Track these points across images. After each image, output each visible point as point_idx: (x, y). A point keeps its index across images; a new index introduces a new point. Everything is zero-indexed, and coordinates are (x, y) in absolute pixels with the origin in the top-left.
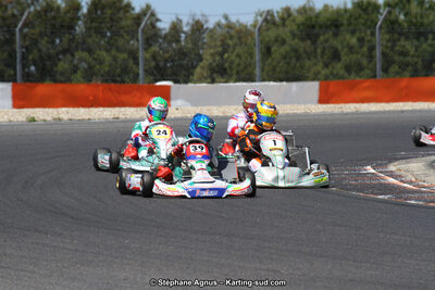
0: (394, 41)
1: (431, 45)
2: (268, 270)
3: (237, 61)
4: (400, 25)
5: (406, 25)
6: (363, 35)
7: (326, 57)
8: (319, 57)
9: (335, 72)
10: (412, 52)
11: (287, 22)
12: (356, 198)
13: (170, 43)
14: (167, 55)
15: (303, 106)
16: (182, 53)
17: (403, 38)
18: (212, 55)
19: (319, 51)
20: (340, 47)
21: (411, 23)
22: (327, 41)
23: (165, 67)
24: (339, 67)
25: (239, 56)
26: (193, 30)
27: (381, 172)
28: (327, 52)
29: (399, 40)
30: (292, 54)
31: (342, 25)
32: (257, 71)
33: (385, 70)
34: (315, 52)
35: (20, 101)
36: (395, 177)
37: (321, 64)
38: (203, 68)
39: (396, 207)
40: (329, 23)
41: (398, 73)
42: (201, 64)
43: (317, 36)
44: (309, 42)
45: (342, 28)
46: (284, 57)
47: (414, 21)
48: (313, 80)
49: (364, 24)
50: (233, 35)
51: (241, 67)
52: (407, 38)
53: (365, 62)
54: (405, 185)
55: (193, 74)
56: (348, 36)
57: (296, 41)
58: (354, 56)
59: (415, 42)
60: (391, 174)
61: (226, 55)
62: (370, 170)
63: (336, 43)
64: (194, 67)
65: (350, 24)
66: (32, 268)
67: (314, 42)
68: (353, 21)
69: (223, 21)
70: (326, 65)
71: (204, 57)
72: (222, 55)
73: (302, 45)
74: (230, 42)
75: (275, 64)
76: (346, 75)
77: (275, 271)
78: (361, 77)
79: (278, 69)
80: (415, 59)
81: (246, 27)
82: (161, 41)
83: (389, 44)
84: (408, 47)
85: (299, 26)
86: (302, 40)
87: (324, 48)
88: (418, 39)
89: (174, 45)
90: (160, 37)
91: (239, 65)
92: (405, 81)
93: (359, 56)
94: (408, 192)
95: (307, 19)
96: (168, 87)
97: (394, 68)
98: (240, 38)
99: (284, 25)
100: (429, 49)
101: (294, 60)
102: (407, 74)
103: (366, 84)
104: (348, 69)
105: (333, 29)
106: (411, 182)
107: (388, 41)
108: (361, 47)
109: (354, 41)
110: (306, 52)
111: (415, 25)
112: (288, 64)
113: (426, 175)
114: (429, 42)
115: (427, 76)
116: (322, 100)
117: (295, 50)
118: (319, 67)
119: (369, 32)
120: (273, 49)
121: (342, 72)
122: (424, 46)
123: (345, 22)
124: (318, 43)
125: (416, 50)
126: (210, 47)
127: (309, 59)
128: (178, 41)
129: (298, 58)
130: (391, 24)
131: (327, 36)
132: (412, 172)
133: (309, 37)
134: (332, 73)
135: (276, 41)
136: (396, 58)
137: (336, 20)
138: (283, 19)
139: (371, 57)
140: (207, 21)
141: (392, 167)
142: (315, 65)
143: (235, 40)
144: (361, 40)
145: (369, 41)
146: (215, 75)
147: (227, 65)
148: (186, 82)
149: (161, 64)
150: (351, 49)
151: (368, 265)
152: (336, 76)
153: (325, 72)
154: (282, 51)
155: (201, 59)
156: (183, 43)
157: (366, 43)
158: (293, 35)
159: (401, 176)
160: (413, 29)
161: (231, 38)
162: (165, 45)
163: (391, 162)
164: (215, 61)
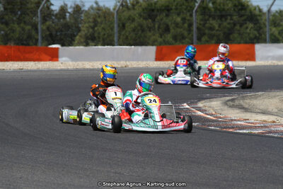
0: (206, 20)
1: (229, 24)
2: (116, 173)
3: (103, 32)
4: (209, 10)
5: (213, 10)
6: (185, 16)
7: (160, 30)
8: (156, 30)
9: (166, 40)
10: (217, 28)
11: (136, 7)
13: (59, 19)
14: (57, 27)
15: (144, 63)
16: (67, 26)
17: (211, 19)
18: (87, 27)
19: (156, 26)
20: (170, 23)
21: (216, 9)
22: (162, 20)
23: (56, 35)
24: (169, 37)
25: (103, 29)
26: (74, 11)
27: (193, 108)
28: (161, 26)
29: (208, 20)
30: (139, 28)
31: (171, 9)
32: (116, 39)
33: (199, 39)
34: (154, 26)
36: (200, 111)
38: (81, 36)
39: (202, 131)
40: (163, 8)
41: (207, 41)
42: (80, 34)
43: (156, 16)
44: (150, 20)
45: (172, 11)
46: (134, 30)
47: (219, 7)
48: (153, 45)
49: (186, 9)
50: (101, 15)
51: (106, 36)
52: (214, 19)
53: (186, 33)
54: (208, 116)
55: (74, 40)
56: (175, 17)
57: (141, 19)
58: (179, 30)
59: (219, 22)
60: (200, 109)
61: (96, 29)
62: (186, 106)
63: (168, 21)
64: (75, 36)
65: (176, 9)
67: (153, 21)
68: (179, 7)
69: (95, 5)
70: (161, 36)
71: (82, 29)
72: (93, 28)
73: (145, 22)
74: (99, 20)
75: (127, 34)
76: (173, 42)
77: (120, 173)
78: (183, 43)
79: (129, 38)
80: (218, 33)
81: (109, 10)
82: (53, 18)
83: (202, 22)
84: (214, 24)
85: (143, 10)
86: (145, 19)
87: (160, 24)
88: (221, 19)
89: (62, 21)
90: (53, 15)
91: (104, 34)
93: (182, 30)
94: (210, 121)
95: (149, 5)
96: (57, 49)
97: (203, 39)
98: (105, 17)
99: (134, 9)
100: (228, 26)
101: (140, 32)
102: (213, 42)
104: (175, 38)
105: (166, 12)
106: (212, 115)
107: (202, 20)
108: (184, 23)
109: (179, 19)
110: (148, 27)
111: (219, 10)
112: (136, 34)
113: (222, 110)
114: (228, 21)
116: (159, 57)
117: (141, 26)
118: (157, 36)
119: (188, 14)
120: (127, 25)
121: (171, 40)
122: (225, 24)
123: (174, 7)
124: (156, 20)
125: (219, 26)
126: (85, 23)
127: (150, 31)
128: (64, 18)
129: (143, 31)
130: (204, 10)
131: (161, 16)
132: (213, 108)
133: (150, 17)
134: (164, 41)
135: (129, 19)
136: (207, 31)
137: (168, 6)
138: (133, 5)
139: (190, 30)
140: (84, 6)
141: (200, 105)
142: (154, 35)
143: (102, 18)
144: (184, 19)
145: (188, 20)
146: (89, 41)
147: (96, 35)
149: (54, 33)
150: (177, 25)
153: (160, 40)
154: (133, 26)
155: (79, 30)
156: (68, 19)
157: (187, 22)
158: (140, 15)
159: (205, 111)
160: (218, 13)
161: (99, 17)
162: (56, 20)
163: (199, 101)
164: (88, 32)
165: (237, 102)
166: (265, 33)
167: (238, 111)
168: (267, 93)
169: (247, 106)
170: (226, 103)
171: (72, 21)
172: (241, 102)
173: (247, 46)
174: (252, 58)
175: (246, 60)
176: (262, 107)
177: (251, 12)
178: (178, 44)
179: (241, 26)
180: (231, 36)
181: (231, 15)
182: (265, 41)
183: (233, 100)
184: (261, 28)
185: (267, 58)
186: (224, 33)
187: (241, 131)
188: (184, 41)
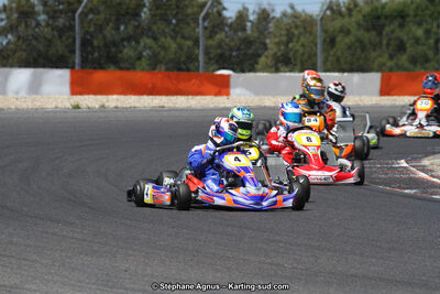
3: (301, 50)
6: (429, 27)
7: (391, 48)
8: (384, 47)
9: (400, 64)
11: (354, 13)
12: (383, 192)
14: (232, 44)
16: (248, 42)
18: (278, 44)
19: (385, 42)
20: (405, 38)
22: (392, 32)
23: (231, 56)
24: (404, 59)
25: (303, 45)
26: (259, 19)
27: (414, 166)
28: (392, 43)
30: (357, 44)
31: (408, 15)
32: (319, 62)
34: (381, 43)
36: (423, 171)
37: (386, 56)
38: (267, 57)
39: (419, 202)
40: (395, 14)
42: (266, 53)
43: (383, 26)
44: (374, 33)
45: (408, 19)
46: (349, 48)
48: (377, 71)
49: (431, 16)
50: (299, 25)
51: (306, 56)
53: (430, 54)
55: (257, 63)
56: (414, 28)
57: (362, 31)
58: (420, 48)
60: (423, 169)
61: (291, 45)
62: (403, 163)
64: (260, 56)
65: (416, 16)
66: (34, 257)
67: (380, 34)
68: (419, 12)
69: (289, 11)
70: (391, 57)
71: (270, 46)
72: (286, 45)
73: (367, 35)
74: (296, 32)
75: (339, 54)
76: (411, 67)
78: (425, 69)
79: (342, 60)
81: (311, 16)
82: (227, 29)
85: (364, 16)
86: (368, 30)
87: (390, 39)
89: (240, 34)
90: (227, 25)
91: (303, 54)
93: (425, 48)
94: (436, 187)
95: (372, 10)
96: (229, 76)
98: (305, 28)
99: (350, 15)
101: (359, 52)
104: (414, 61)
105: (399, 20)
108: (428, 38)
109: (420, 32)
110: (371, 43)
112: (353, 55)
116: (385, 91)
117: (360, 41)
118: (385, 58)
119: (435, 25)
120: (338, 39)
121: (407, 64)
123: (411, 13)
124: (384, 33)
126: (275, 37)
127: (374, 50)
128: (244, 29)
129: (363, 49)
131: (392, 27)
133: (374, 27)
134: (396, 65)
135: (341, 30)
137: (402, 11)
138: (349, 10)
139: (437, 50)
140: (273, 10)
141: (426, 162)
142: (380, 56)
143: (301, 30)
144: (428, 32)
145: (436, 34)
146: (280, 65)
147: (291, 54)
148: (250, 71)
149: (227, 53)
150: (417, 41)
151: (374, 260)
152: (401, 68)
153: (390, 64)
154: (347, 40)
155: (266, 49)
156: (249, 32)
157: (433, 35)
158: (359, 25)
159: (432, 171)
161: (297, 27)
162: (231, 33)
163: (426, 156)
164: (280, 50)
171: (256, 34)
178: (419, 70)
188: (428, 65)
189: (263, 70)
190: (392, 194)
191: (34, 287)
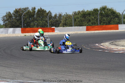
1: (110, 18)
2: (76, 66)
3: (69, 22)
4: (103, 14)
10: (106, 20)
11: (79, 14)
12: (94, 51)
14: (54, 21)
16: (57, 21)
18: (64, 21)
20: (90, 19)
21: (105, 14)
22: (88, 18)
24: (90, 23)
26: (59, 16)
27: (100, 45)
28: (88, 20)
29: (103, 17)
32: (73, 24)
33: (100, 24)
34: (85, 20)
35: (23, 32)
36: (103, 46)
41: (103, 24)
43: (86, 17)
46: (79, 21)
49: (95, 14)
50: (68, 17)
51: (70, 24)
52: (105, 17)
53: (96, 22)
56: (92, 17)
58: (94, 21)
59: (107, 18)
60: (102, 46)
61: (66, 21)
62: (97, 45)
64: (60, 24)
65: (92, 14)
67: (85, 18)
69: (66, 14)
70: (88, 23)
71: (62, 21)
73: (82, 19)
79: (77, 24)
81: (70, 15)
85: (82, 15)
86: (82, 17)
88: (107, 17)
90: (52, 17)
92: (104, 26)
94: (105, 49)
95: (83, 13)
96: (54, 28)
97: (101, 23)
99: (78, 15)
102: (105, 24)
103: (96, 27)
104: (92, 24)
105: (89, 15)
106: (106, 47)
107: (101, 18)
108: (95, 19)
109: (93, 17)
112: (80, 23)
113: (109, 46)
115: (109, 25)
116: (87, 30)
120: (76, 20)
121: (91, 24)
122: (108, 19)
125: (107, 19)
126: (63, 19)
127: (84, 22)
128: (56, 18)
129: (82, 21)
130: (101, 14)
132: (106, 45)
135: (77, 18)
136: (103, 21)
137: (90, 13)
138: (78, 13)
139: (97, 21)
140: (62, 14)
141: (102, 44)
144: (95, 17)
146: (64, 25)
147: (66, 23)
148: (58, 27)
149: (53, 23)
150: (93, 19)
151: (97, 65)
152: (90, 25)
153: (87, 24)
154: (78, 20)
155: (61, 22)
160: (106, 15)
162: (53, 19)
165: (114, 43)
166: (121, 21)
167: (114, 46)
168: (123, 40)
169: (117, 44)
170: (110, 43)
171: (59, 19)
172: (115, 43)
173: (116, 25)
174: (118, 29)
175: (116, 30)
176: (122, 44)
177: (117, 14)
178: (93, 25)
179: (114, 19)
180: (111, 22)
181: (110, 16)
182: (122, 24)
183: (112, 42)
184: (120, 19)
185: (122, 29)
186: (108, 21)
187: (116, 52)
188: (95, 24)
189: (61, 27)
190: (96, 51)
191: (27, 73)
